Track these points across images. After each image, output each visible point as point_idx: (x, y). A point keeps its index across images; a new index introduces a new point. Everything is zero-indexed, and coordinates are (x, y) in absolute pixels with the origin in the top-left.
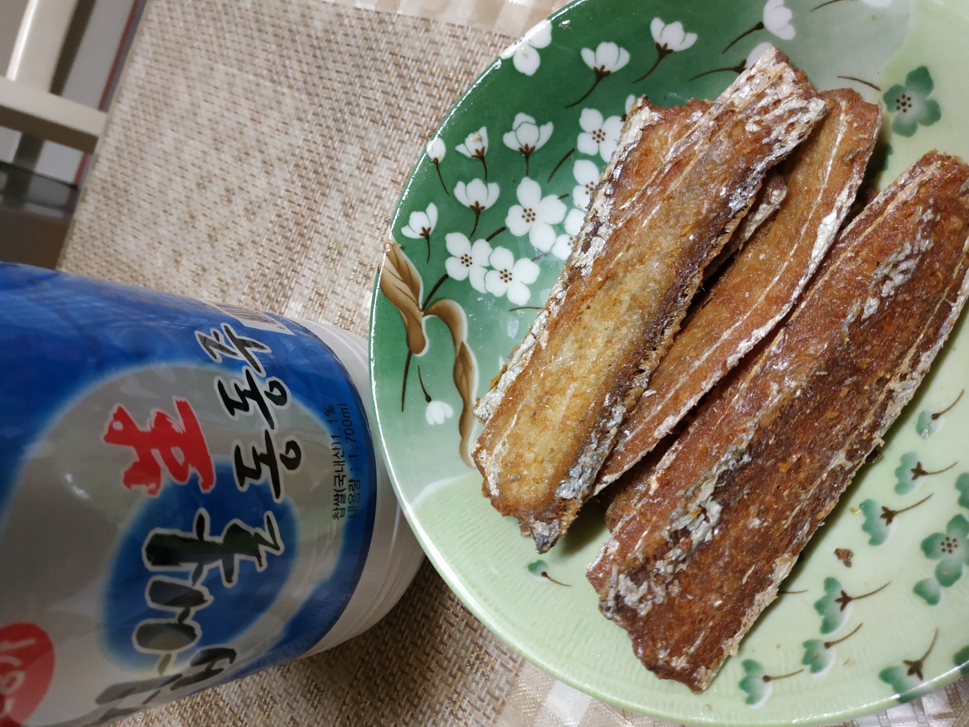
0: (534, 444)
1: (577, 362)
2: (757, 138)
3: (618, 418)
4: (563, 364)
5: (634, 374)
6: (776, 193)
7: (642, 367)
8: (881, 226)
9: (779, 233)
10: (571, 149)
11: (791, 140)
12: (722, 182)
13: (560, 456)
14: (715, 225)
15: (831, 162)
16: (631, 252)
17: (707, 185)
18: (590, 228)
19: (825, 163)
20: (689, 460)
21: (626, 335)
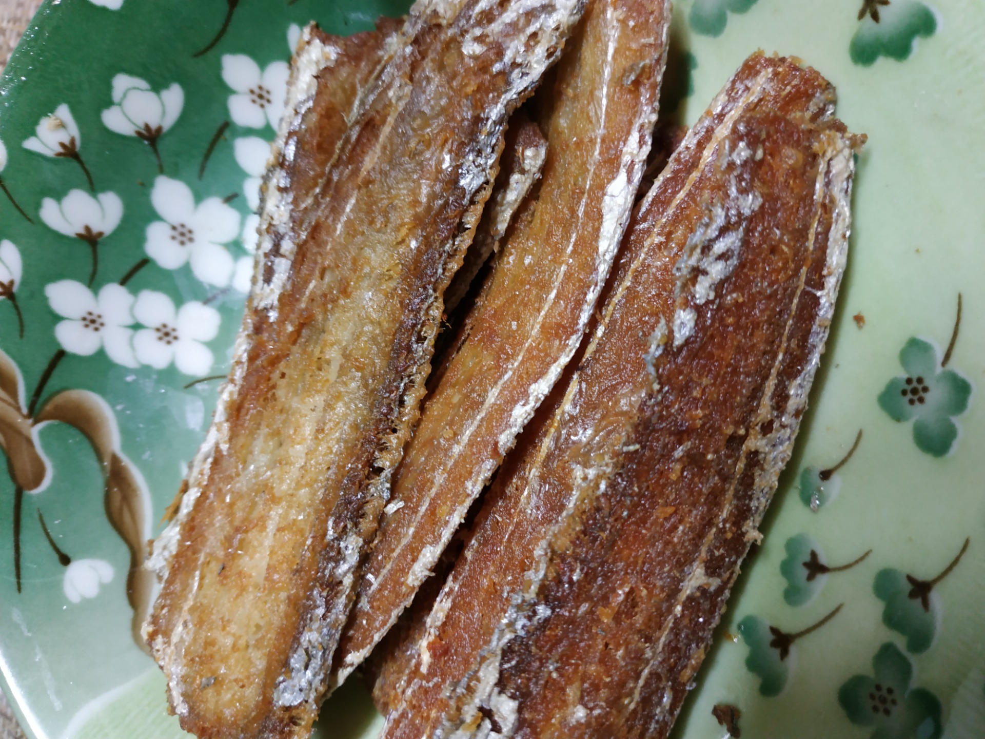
0: (229, 621)
1: (277, 471)
2: (483, 65)
3: (352, 557)
4: (257, 476)
5: (368, 477)
6: (529, 153)
7: (378, 464)
8: (699, 185)
9: (547, 218)
10: (220, 123)
11: (537, 62)
12: (443, 145)
13: (271, 635)
14: (446, 219)
15: (605, 90)
16: (328, 278)
17: (421, 153)
18: (267, 245)
19: (597, 93)
20: (472, 609)
21: (345, 415)
